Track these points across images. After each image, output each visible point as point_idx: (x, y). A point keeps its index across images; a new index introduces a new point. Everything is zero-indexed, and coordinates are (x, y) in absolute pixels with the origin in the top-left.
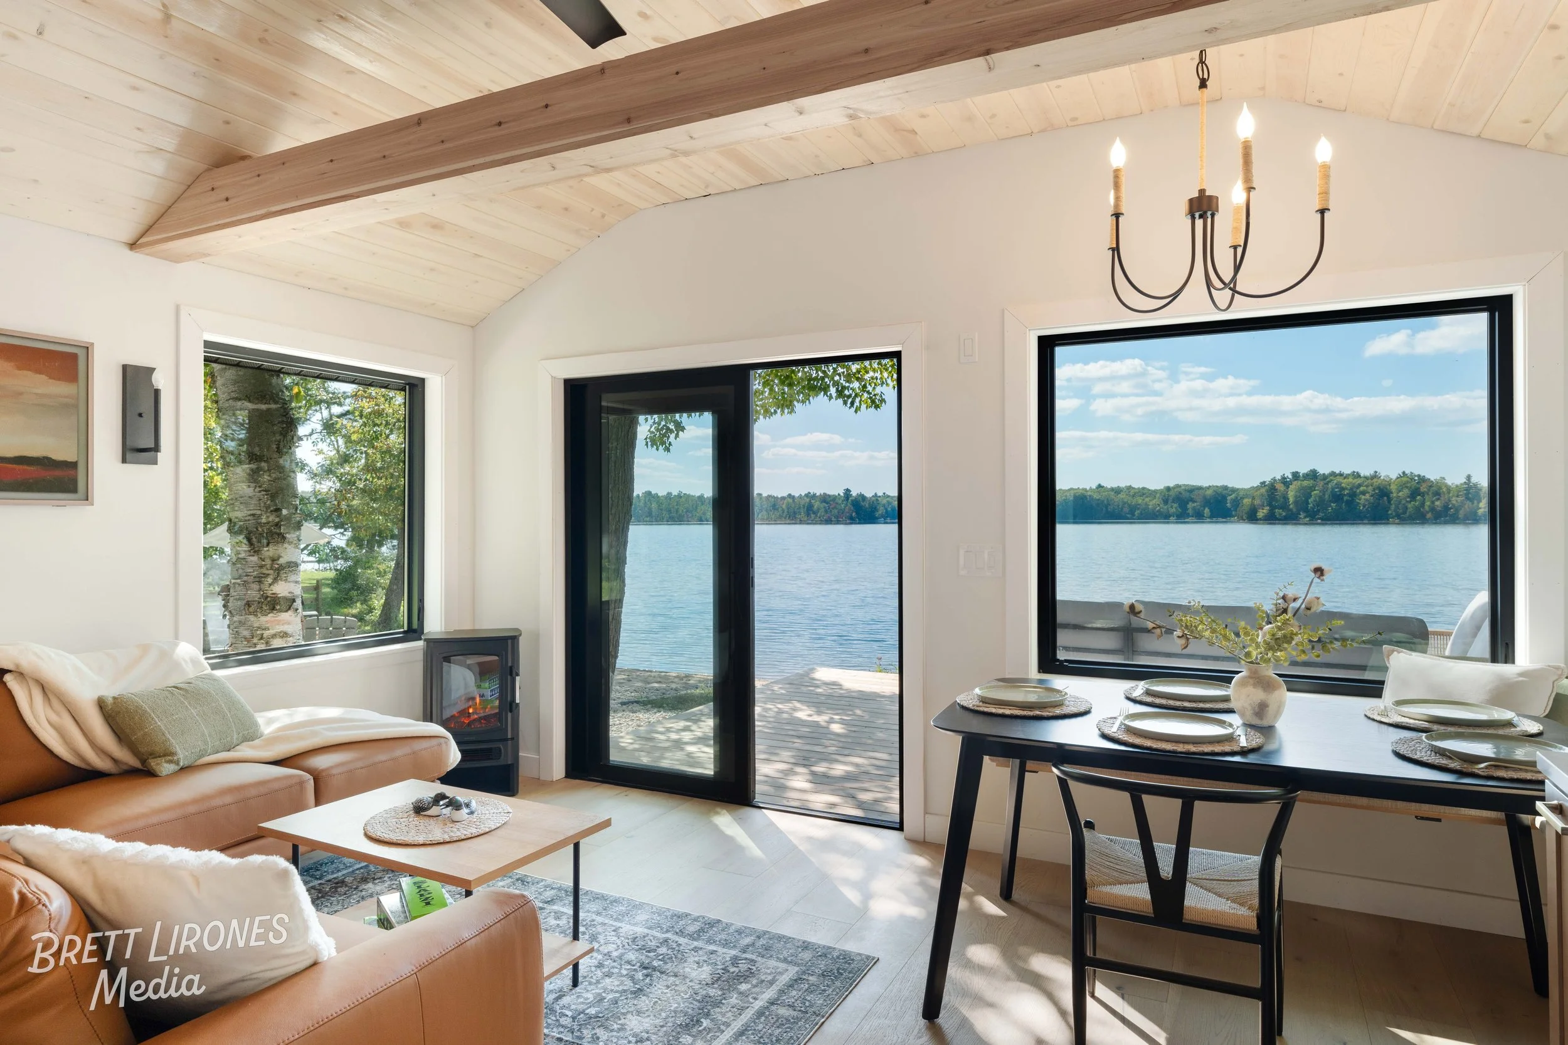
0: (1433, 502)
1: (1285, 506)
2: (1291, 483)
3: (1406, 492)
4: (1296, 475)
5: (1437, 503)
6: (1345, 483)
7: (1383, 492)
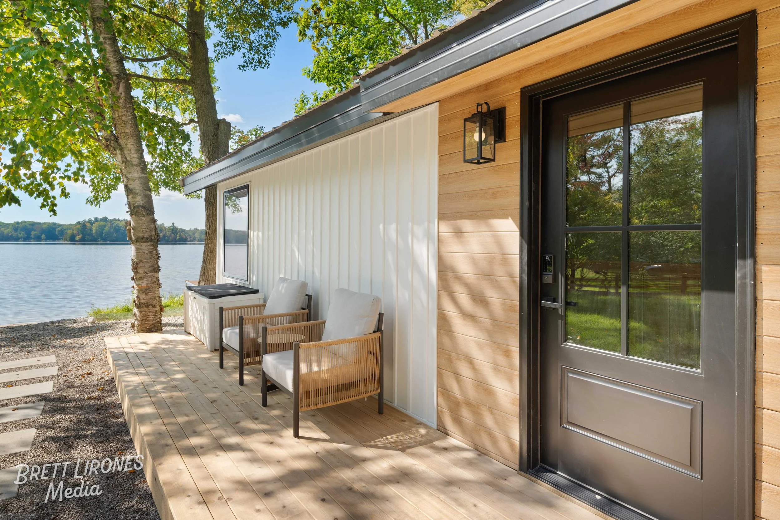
1: (90, 235)
2: (94, 222)
4: (96, 219)
5: (161, 234)
6: (120, 224)
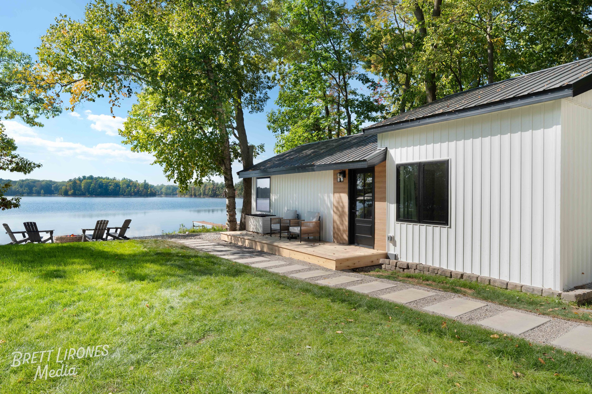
0: (134, 189)
1: (80, 190)
2: (82, 180)
3: (125, 185)
4: (84, 177)
5: (135, 190)
6: (104, 181)
7: (117, 185)
